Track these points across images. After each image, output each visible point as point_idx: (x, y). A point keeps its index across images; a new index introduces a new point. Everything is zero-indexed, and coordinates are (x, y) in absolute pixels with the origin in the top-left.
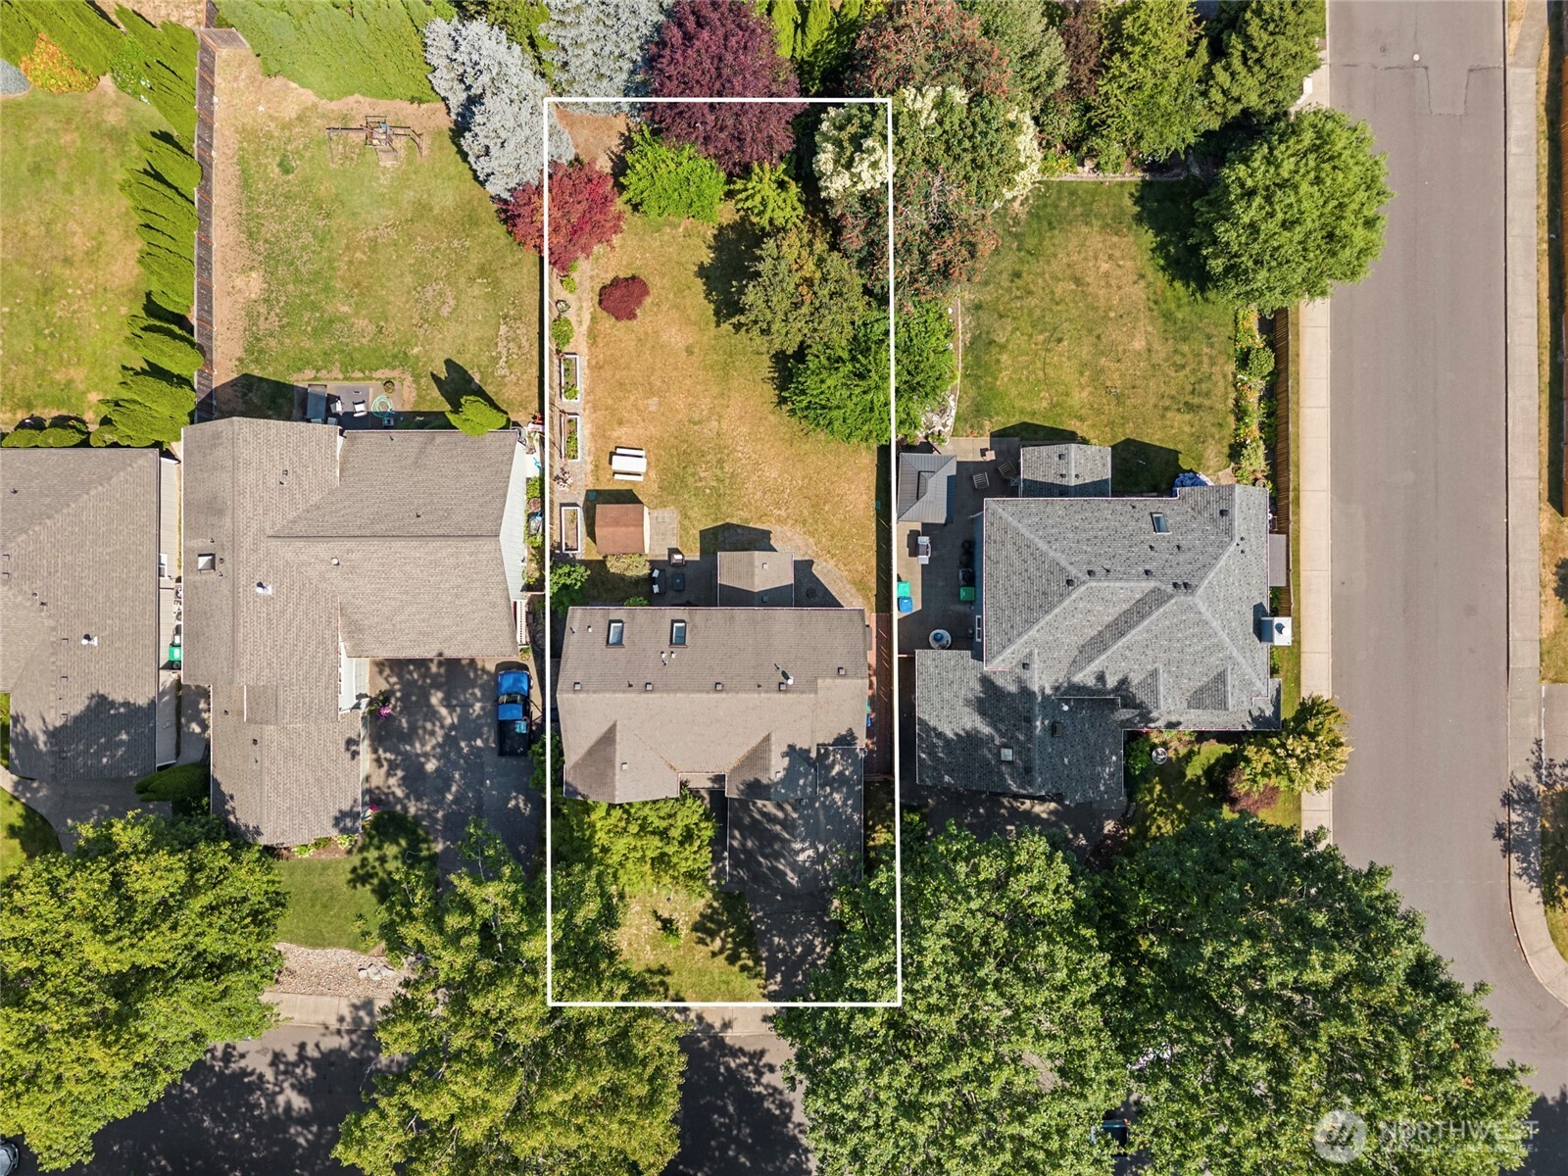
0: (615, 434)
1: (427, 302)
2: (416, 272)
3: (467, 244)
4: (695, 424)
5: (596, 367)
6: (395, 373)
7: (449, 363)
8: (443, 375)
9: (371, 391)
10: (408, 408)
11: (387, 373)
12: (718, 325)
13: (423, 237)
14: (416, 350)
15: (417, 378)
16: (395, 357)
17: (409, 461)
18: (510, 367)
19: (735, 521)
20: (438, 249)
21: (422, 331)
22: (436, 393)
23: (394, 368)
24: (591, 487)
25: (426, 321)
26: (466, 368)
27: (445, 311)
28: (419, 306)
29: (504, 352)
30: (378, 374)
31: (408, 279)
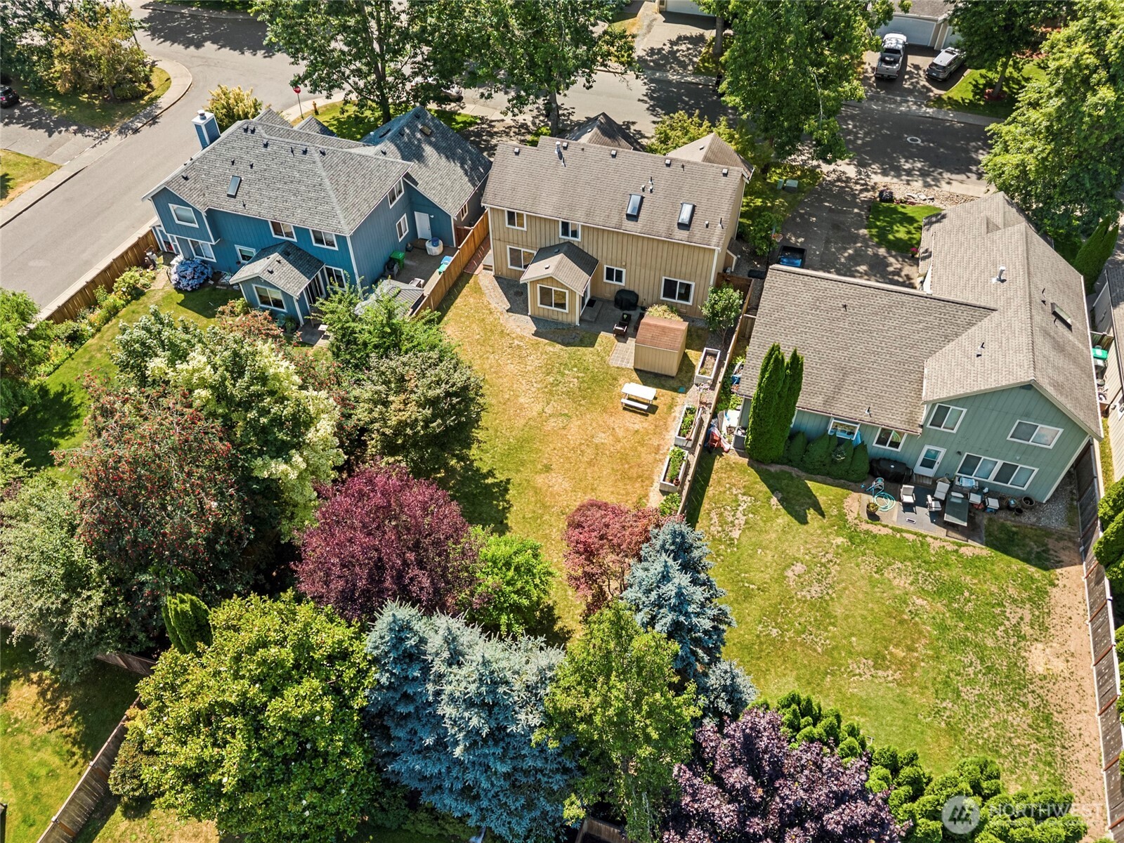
0: (646, 425)
1: (819, 581)
2: (829, 616)
3: (760, 628)
4: (566, 415)
5: (646, 479)
6: (865, 527)
7: (803, 520)
8: (811, 514)
9: (895, 518)
10: (856, 495)
11: (875, 529)
12: (508, 481)
13: (815, 650)
14: (840, 540)
15: (842, 516)
16: (863, 542)
17: (851, 378)
18: (737, 501)
19: (559, 347)
20: (798, 633)
21: (829, 556)
22: (822, 499)
23: (867, 532)
24: (681, 395)
25: (823, 565)
26: (783, 511)
27: (799, 568)
28: (829, 580)
29: (739, 514)
30: (884, 531)
31: (838, 610)
